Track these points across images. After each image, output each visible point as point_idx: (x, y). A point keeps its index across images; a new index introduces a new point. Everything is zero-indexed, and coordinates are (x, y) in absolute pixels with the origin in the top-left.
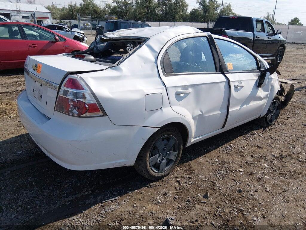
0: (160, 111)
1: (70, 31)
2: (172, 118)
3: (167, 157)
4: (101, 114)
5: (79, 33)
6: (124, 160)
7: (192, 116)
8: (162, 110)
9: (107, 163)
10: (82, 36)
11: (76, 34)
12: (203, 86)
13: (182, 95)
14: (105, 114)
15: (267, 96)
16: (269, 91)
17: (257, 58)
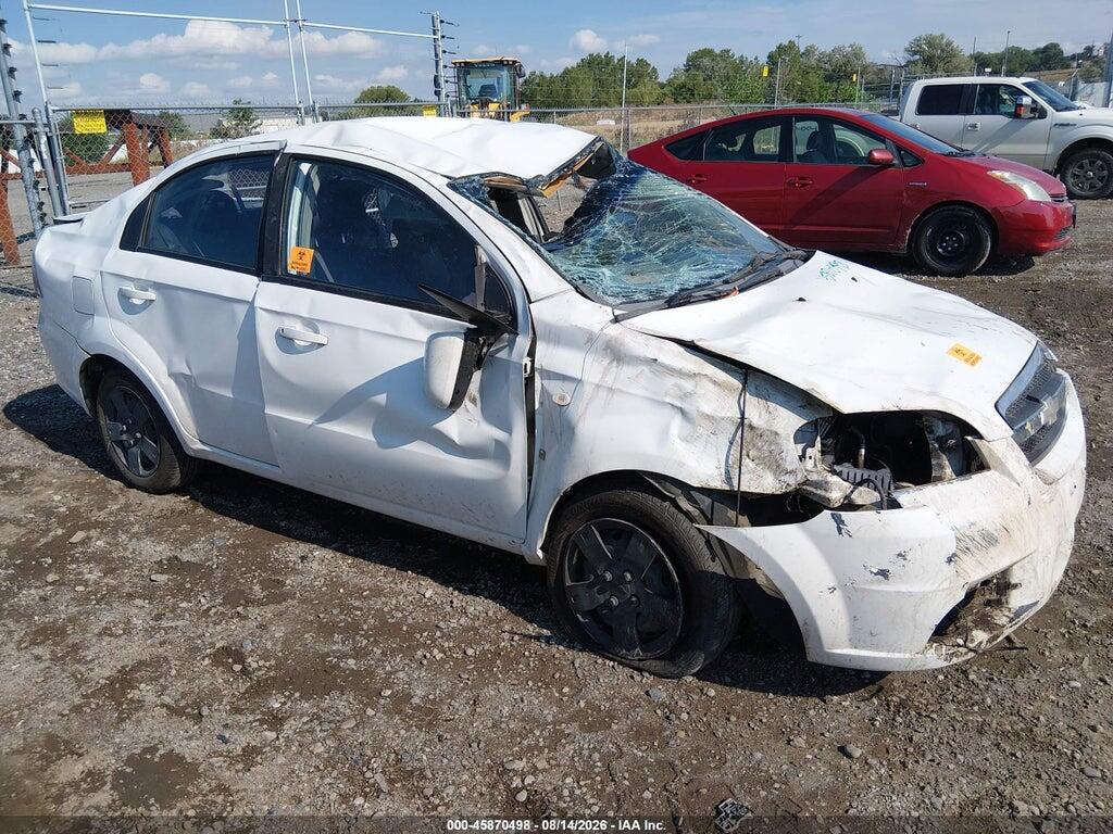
0: (91, 320)
2: (104, 344)
7: (168, 370)
8: (94, 318)
13: (134, 301)
15: (500, 453)
16: (508, 429)
17: (480, 250)
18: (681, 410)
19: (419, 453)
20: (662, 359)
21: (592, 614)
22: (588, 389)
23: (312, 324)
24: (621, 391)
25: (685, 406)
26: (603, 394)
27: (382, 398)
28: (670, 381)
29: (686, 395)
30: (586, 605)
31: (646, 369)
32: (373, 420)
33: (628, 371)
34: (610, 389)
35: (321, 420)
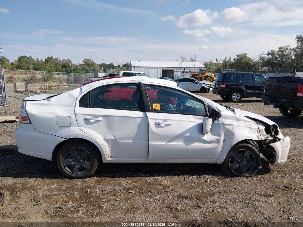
0: (68, 128)
1: (198, 82)
2: (78, 135)
3: (80, 164)
4: (29, 122)
5: (207, 84)
6: (44, 155)
7: (104, 139)
8: (70, 127)
9: (34, 153)
10: (208, 87)
11: (203, 85)
12: (114, 117)
13: (91, 121)
14: (31, 123)
15: (218, 141)
16: (220, 136)
17: (205, 103)
18: (250, 128)
19: (197, 145)
20: (246, 120)
21: (235, 170)
22: (235, 126)
23: (166, 121)
24: (241, 126)
25: (251, 127)
26: (238, 127)
27: (188, 134)
28: (248, 123)
29: (250, 125)
30: (234, 168)
31: (243, 122)
32: (183, 140)
33: (240, 122)
34: (239, 126)
35: (167, 143)
